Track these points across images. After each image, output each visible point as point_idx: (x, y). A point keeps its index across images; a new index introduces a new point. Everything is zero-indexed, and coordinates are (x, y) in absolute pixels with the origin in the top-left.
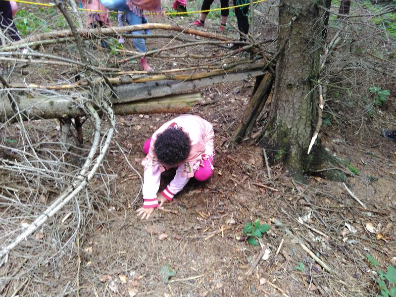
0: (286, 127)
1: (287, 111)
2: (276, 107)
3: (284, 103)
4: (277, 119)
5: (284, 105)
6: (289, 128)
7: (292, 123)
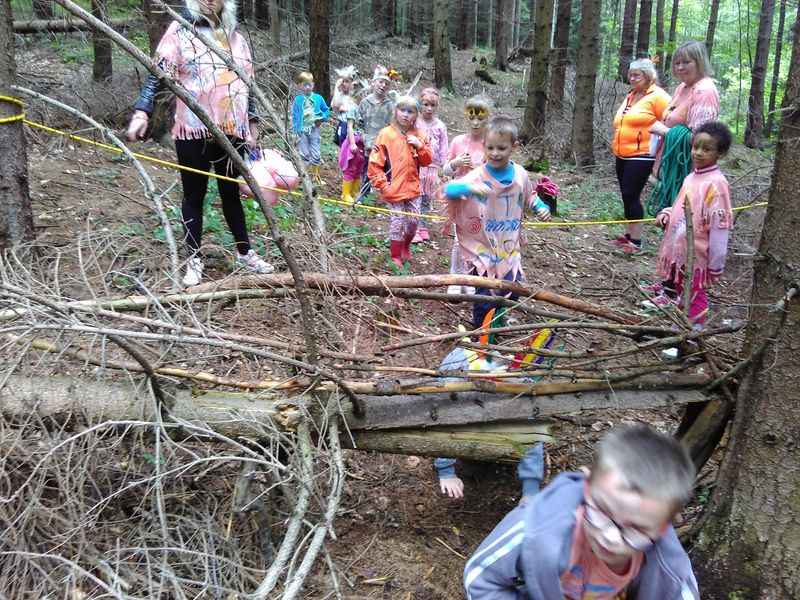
0: (753, 537)
1: (759, 499)
2: (733, 482)
3: (752, 477)
4: (733, 511)
5: (753, 482)
6: (761, 540)
7: (770, 530)
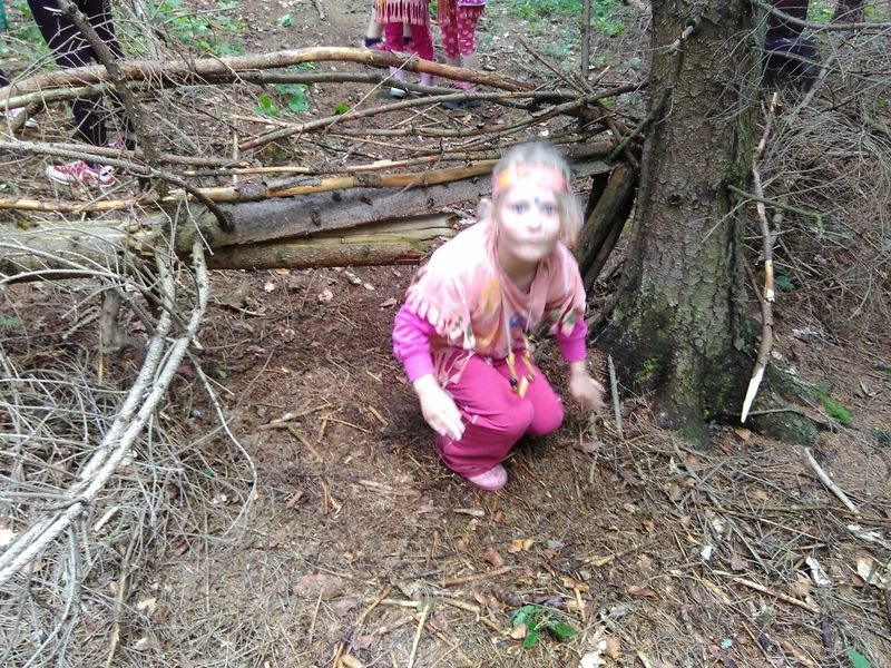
0: (664, 304)
1: (667, 265)
2: (641, 251)
3: (659, 244)
4: (643, 282)
5: (661, 249)
6: (671, 305)
7: (679, 294)
